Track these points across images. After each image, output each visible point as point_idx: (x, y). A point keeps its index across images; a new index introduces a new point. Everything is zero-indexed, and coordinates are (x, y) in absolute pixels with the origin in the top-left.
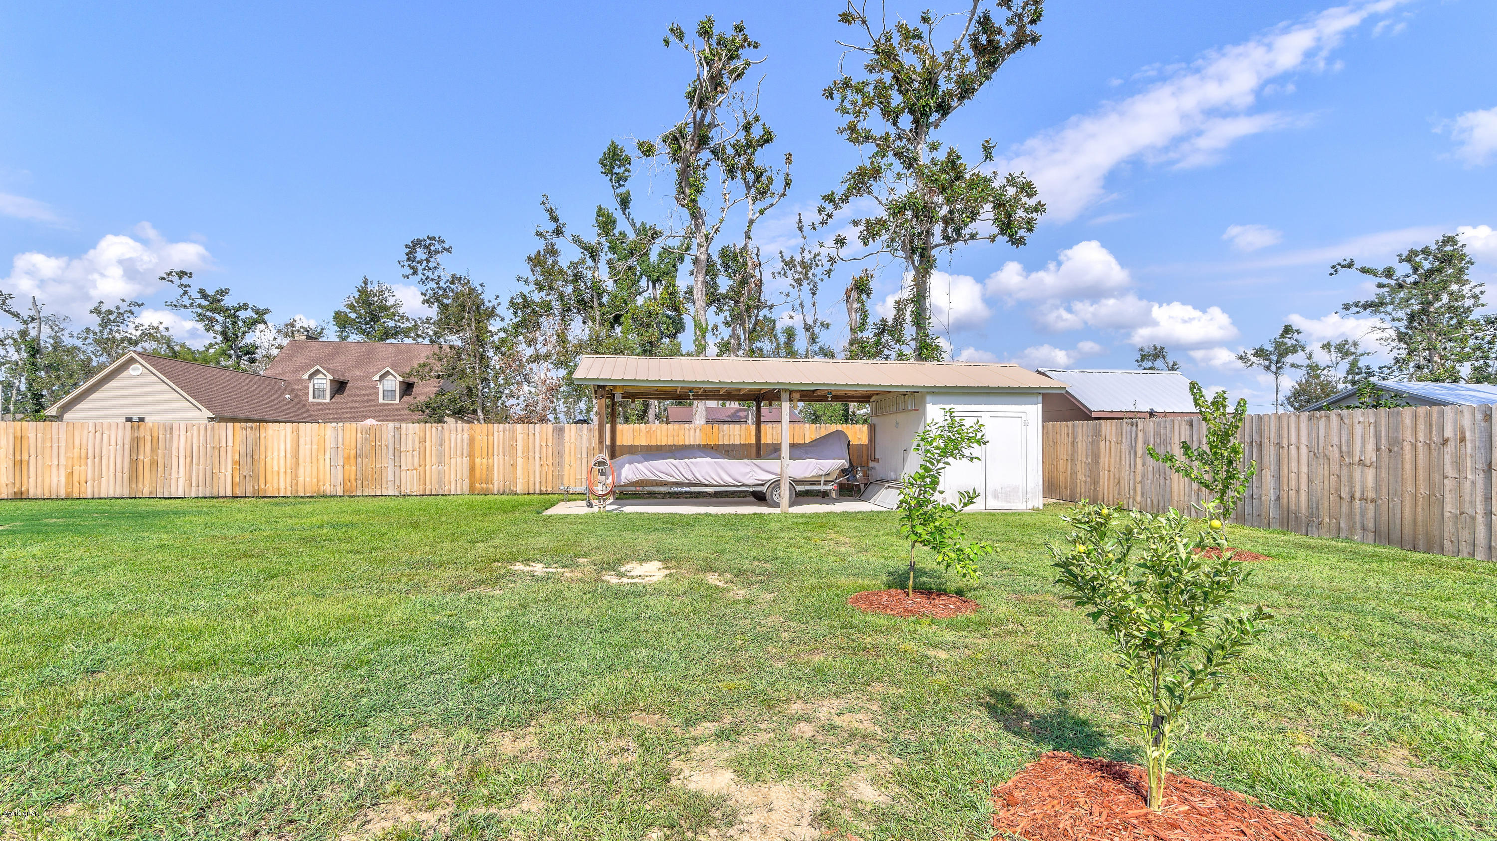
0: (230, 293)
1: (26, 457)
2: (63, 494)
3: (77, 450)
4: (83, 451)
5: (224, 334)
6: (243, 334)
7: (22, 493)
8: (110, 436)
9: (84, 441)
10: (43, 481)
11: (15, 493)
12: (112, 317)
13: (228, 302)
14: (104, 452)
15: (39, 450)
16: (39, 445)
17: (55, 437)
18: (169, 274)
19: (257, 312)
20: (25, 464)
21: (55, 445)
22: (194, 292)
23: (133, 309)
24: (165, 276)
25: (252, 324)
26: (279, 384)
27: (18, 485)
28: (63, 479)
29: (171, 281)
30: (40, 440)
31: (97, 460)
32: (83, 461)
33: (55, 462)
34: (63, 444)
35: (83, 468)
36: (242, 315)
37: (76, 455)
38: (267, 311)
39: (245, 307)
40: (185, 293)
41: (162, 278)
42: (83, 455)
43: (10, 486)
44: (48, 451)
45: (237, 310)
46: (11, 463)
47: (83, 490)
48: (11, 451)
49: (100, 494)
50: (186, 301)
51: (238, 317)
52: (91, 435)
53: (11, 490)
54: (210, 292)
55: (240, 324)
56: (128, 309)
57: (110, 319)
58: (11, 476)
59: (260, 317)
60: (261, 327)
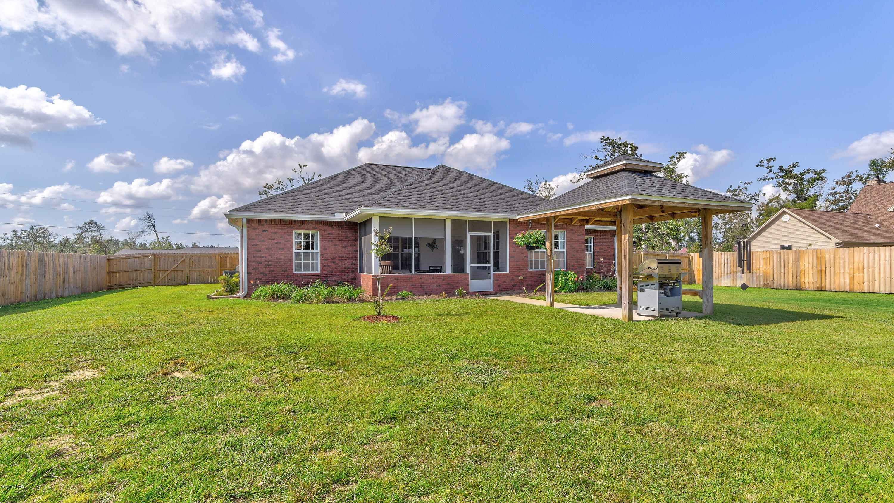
0: (799, 164)
1: (823, 268)
2: (847, 289)
3: (856, 264)
4: (861, 265)
5: (796, 191)
6: (808, 189)
7: (822, 288)
8: (880, 255)
9: (861, 259)
10: (835, 282)
11: (818, 288)
12: (737, 193)
13: (797, 171)
14: (876, 265)
15: (832, 263)
16: (832, 261)
17: (842, 256)
18: (761, 162)
19: (816, 173)
20: (823, 272)
21: (842, 261)
22: (776, 169)
23: (747, 186)
24: (759, 164)
25: (812, 182)
26: (866, 218)
27: (819, 283)
28: (847, 281)
29: (763, 166)
30: (832, 259)
31: (871, 270)
32: (861, 271)
33: (842, 271)
34: (847, 261)
35: (861, 274)
36: (806, 177)
37: (856, 267)
38: (823, 171)
39: (808, 171)
40: (770, 171)
41: (758, 165)
42: (861, 267)
43: (815, 283)
44: (837, 265)
45: (802, 174)
46: (815, 271)
47: (861, 287)
48: (815, 265)
49: (874, 289)
50: (771, 175)
51: (803, 179)
52: (866, 255)
53: (815, 286)
54: (786, 167)
55: (805, 183)
56: (744, 186)
57: (735, 194)
58: (815, 278)
59: (819, 176)
60: (820, 182)
